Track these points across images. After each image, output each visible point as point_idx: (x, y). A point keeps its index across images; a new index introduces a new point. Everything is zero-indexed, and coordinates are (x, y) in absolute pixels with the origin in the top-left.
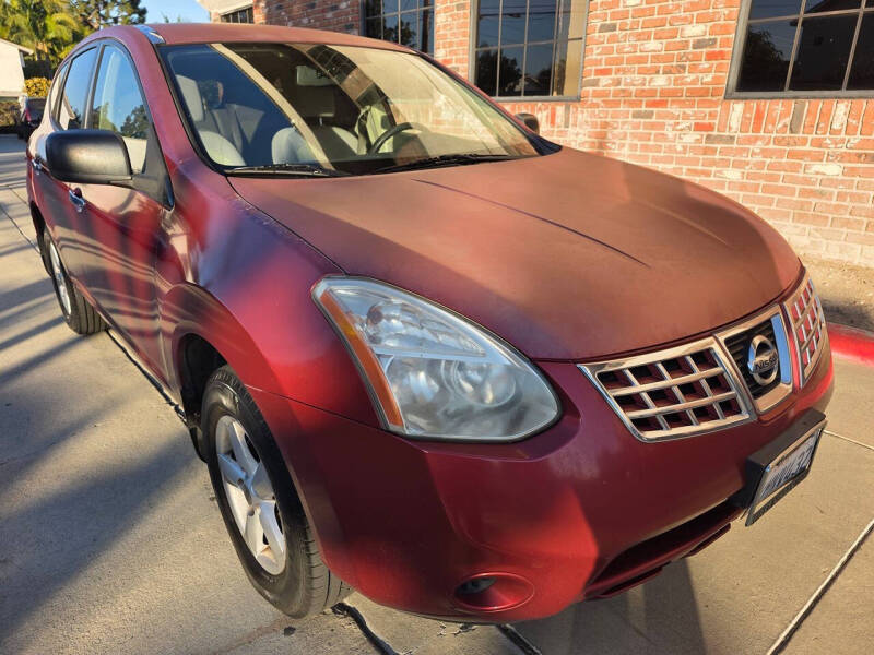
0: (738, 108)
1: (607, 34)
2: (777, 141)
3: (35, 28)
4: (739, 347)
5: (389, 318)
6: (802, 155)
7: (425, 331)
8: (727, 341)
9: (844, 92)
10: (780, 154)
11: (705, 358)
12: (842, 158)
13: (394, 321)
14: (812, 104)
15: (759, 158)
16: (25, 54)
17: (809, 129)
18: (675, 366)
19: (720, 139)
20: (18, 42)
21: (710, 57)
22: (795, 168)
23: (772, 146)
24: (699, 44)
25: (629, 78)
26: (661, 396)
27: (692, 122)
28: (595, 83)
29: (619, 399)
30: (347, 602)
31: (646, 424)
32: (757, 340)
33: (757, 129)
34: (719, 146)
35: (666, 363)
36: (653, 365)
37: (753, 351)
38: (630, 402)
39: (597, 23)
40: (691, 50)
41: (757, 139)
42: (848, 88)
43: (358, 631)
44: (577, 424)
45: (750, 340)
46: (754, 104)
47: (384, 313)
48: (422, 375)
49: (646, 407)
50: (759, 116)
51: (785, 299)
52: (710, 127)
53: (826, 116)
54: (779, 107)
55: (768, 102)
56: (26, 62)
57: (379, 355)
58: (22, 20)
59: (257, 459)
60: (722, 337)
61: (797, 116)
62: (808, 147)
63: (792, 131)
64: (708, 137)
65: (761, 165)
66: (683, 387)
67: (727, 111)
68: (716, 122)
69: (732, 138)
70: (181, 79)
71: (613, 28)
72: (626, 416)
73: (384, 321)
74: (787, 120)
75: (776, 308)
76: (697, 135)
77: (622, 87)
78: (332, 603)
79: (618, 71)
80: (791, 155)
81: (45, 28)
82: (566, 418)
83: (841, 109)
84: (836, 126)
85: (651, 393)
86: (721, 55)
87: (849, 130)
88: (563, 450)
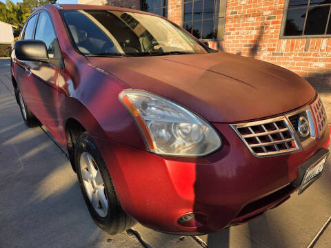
0: (284, 42)
1: (234, 15)
2: (300, 54)
3: (18, 19)
4: (294, 120)
5: (151, 107)
6: (309, 60)
7: (166, 112)
8: (290, 118)
9: (325, 35)
10: (301, 59)
11: (281, 124)
12: (325, 60)
13: (153, 108)
14: (313, 40)
15: (293, 61)
16: (14, 28)
17: (312, 50)
18: (269, 126)
19: (277, 54)
20: (12, 24)
21: (273, 23)
22: (307, 64)
23: (298, 56)
24: (269, 18)
25: (242, 31)
26: (263, 139)
27: (267, 48)
28: (229, 34)
29: (246, 139)
30: (133, 228)
31: (257, 150)
32: (301, 119)
33: (292, 50)
34: (277, 57)
35: (265, 125)
36: (260, 126)
37: (300, 123)
38: (251, 140)
39: (230, 11)
40: (266, 20)
41: (292, 54)
42: (327, 34)
43: (137, 240)
44: (230, 149)
45: (298, 119)
46: (291, 40)
47: (148, 104)
48: (164, 131)
49: (258, 143)
50: (293, 45)
51: (311, 103)
52: (273, 50)
53: (319, 44)
54: (300, 42)
55: (296, 40)
56: (15, 31)
57: (146, 121)
58: (14, 16)
59: (97, 169)
60: (288, 116)
61: (307, 45)
62: (312, 57)
63: (305, 50)
64: (273, 53)
65: (293, 64)
66: (272, 135)
67: (280, 44)
68: (276, 48)
69: (282, 54)
70: (70, 27)
71: (236, 13)
72: (250, 146)
73: (149, 108)
74: (304, 46)
75: (308, 106)
76: (269, 53)
77: (240, 35)
78: (127, 229)
79: (238, 29)
80: (305, 59)
81: (22, 19)
82: (225, 146)
83: (324, 42)
84: (322, 48)
85: (259, 137)
86: (277, 22)
87: (328, 50)
88: (223, 160)
